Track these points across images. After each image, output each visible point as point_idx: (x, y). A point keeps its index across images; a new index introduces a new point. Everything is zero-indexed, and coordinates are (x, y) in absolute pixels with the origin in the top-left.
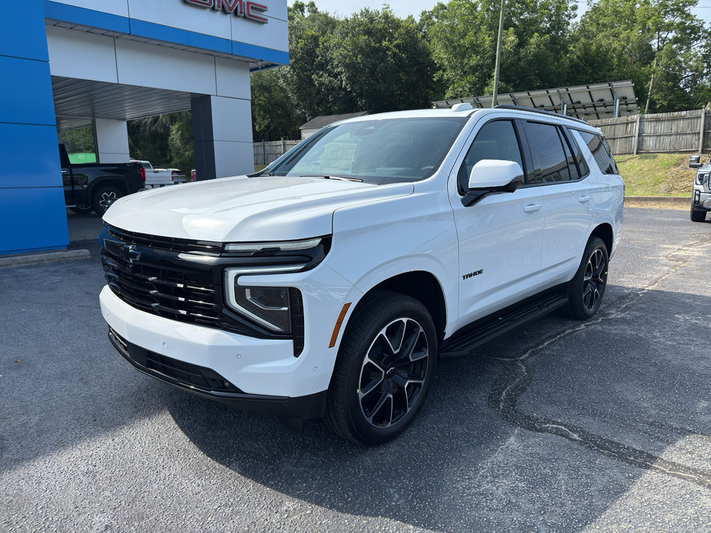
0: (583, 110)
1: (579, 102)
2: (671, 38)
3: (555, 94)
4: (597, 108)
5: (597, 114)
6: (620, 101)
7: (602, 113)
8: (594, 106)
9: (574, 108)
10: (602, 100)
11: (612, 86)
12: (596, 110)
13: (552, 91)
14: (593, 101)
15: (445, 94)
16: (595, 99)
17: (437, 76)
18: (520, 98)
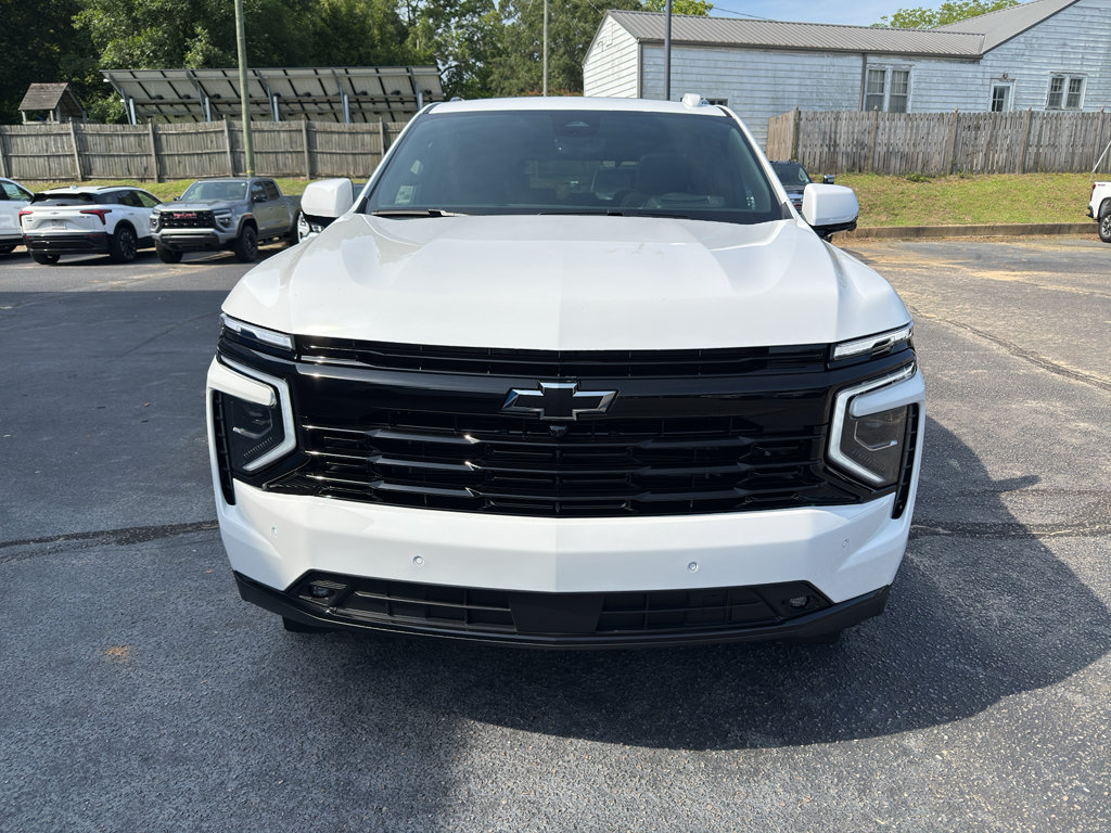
0: (371, 106)
1: (365, 94)
2: (423, 8)
3: (327, 77)
4: (391, 104)
5: (392, 113)
6: (424, 96)
7: (399, 112)
8: (387, 101)
9: (358, 101)
10: (398, 93)
11: (412, 72)
12: (389, 107)
13: (324, 72)
14: (384, 92)
15: (98, 56)
16: (389, 91)
17: (80, 20)
18: (270, 78)
